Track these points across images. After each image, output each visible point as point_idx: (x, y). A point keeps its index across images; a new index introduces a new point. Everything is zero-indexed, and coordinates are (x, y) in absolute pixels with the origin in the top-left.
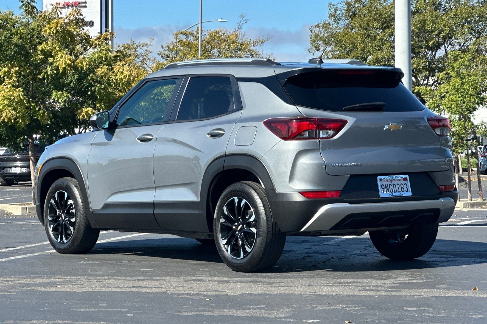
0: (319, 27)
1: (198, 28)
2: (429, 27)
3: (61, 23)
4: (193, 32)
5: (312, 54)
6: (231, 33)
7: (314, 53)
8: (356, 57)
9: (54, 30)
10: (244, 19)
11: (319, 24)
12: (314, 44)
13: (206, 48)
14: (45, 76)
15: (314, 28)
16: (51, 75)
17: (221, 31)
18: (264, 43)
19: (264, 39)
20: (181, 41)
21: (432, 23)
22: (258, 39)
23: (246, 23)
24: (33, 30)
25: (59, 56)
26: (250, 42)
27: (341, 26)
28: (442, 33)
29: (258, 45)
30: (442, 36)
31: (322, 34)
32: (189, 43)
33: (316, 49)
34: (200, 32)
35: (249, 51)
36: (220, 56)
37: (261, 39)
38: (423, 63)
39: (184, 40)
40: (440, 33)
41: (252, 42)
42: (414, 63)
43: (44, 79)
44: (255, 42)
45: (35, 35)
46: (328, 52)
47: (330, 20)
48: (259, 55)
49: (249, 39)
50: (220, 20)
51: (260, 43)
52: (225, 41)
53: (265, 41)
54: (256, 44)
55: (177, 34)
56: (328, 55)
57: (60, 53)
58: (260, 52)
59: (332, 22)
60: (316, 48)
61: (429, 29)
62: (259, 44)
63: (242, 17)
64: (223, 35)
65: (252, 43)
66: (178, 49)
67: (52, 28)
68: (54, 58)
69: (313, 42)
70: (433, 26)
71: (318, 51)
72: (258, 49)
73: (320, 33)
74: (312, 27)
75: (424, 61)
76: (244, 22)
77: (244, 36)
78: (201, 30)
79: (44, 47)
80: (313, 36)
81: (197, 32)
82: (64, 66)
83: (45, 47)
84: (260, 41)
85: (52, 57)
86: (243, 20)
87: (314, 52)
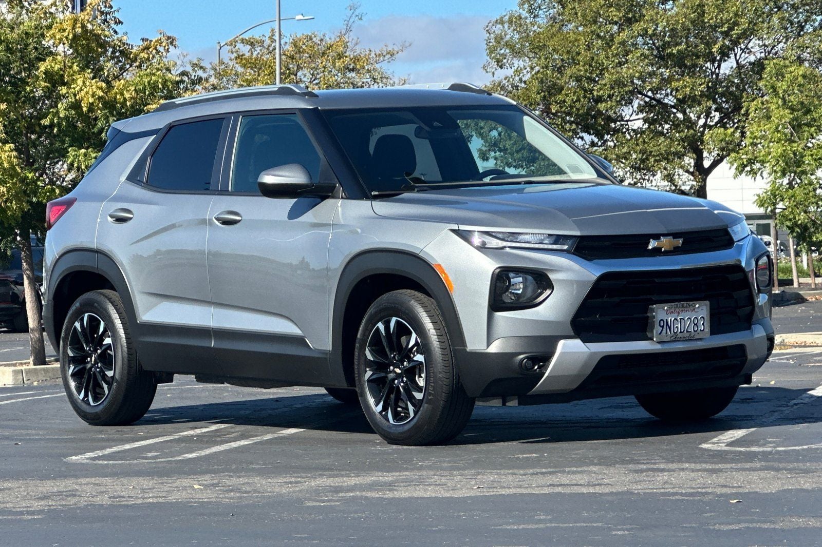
0: (502, 23)
1: (273, 30)
2: (712, 19)
3: (82, 20)
4: (264, 39)
5: (491, 74)
6: (333, 39)
7: (493, 73)
8: (576, 77)
9: (68, 35)
10: (357, 13)
11: (502, 18)
12: (493, 55)
13: (289, 69)
14: (55, 121)
15: (493, 25)
16: (66, 117)
17: (315, 37)
18: (396, 56)
19: (396, 50)
20: (240, 57)
21: (716, 11)
22: (385, 49)
23: (361, 19)
24: (27, 34)
25: (80, 82)
26: (370, 54)
27: (541, 22)
28: (736, 28)
29: (384, 60)
30: (736, 34)
31: (508, 37)
32: (255, 60)
33: (498, 65)
34: (277, 37)
35: (369, 71)
36: (314, 82)
37: (390, 49)
38: (700, 85)
39: (247, 55)
40: (731, 29)
41: (373, 55)
42: (686, 86)
43: (52, 126)
44: (379, 55)
45: (30, 44)
46: (521, 69)
47: (521, 11)
48: (388, 78)
49: (367, 50)
50: (300, 17)
51: (388, 56)
52: (324, 54)
53: (398, 53)
54: (381, 58)
55: (233, 43)
56: (522, 74)
57: (81, 77)
58: (389, 73)
59: (524, 14)
60: (498, 61)
61: (711, 21)
62: (386, 58)
63: (353, 8)
64: (319, 42)
65: (373, 57)
66: (234, 72)
67: (64, 30)
68: (69, 88)
69: (492, 50)
70: (719, 17)
71: (501, 67)
72: (384, 67)
73: (505, 35)
74: (490, 24)
75: (703, 81)
76: (357, 18)
77: (357, 44)
78: (280, 35)
79: (49, 67)
80: (491, 40)
81: (272, 38)
82: (91, 100)
83: (51, 67)
84: (388, 53)
85: (64, 84)
86: (354, 16)
87: (494, 70)
